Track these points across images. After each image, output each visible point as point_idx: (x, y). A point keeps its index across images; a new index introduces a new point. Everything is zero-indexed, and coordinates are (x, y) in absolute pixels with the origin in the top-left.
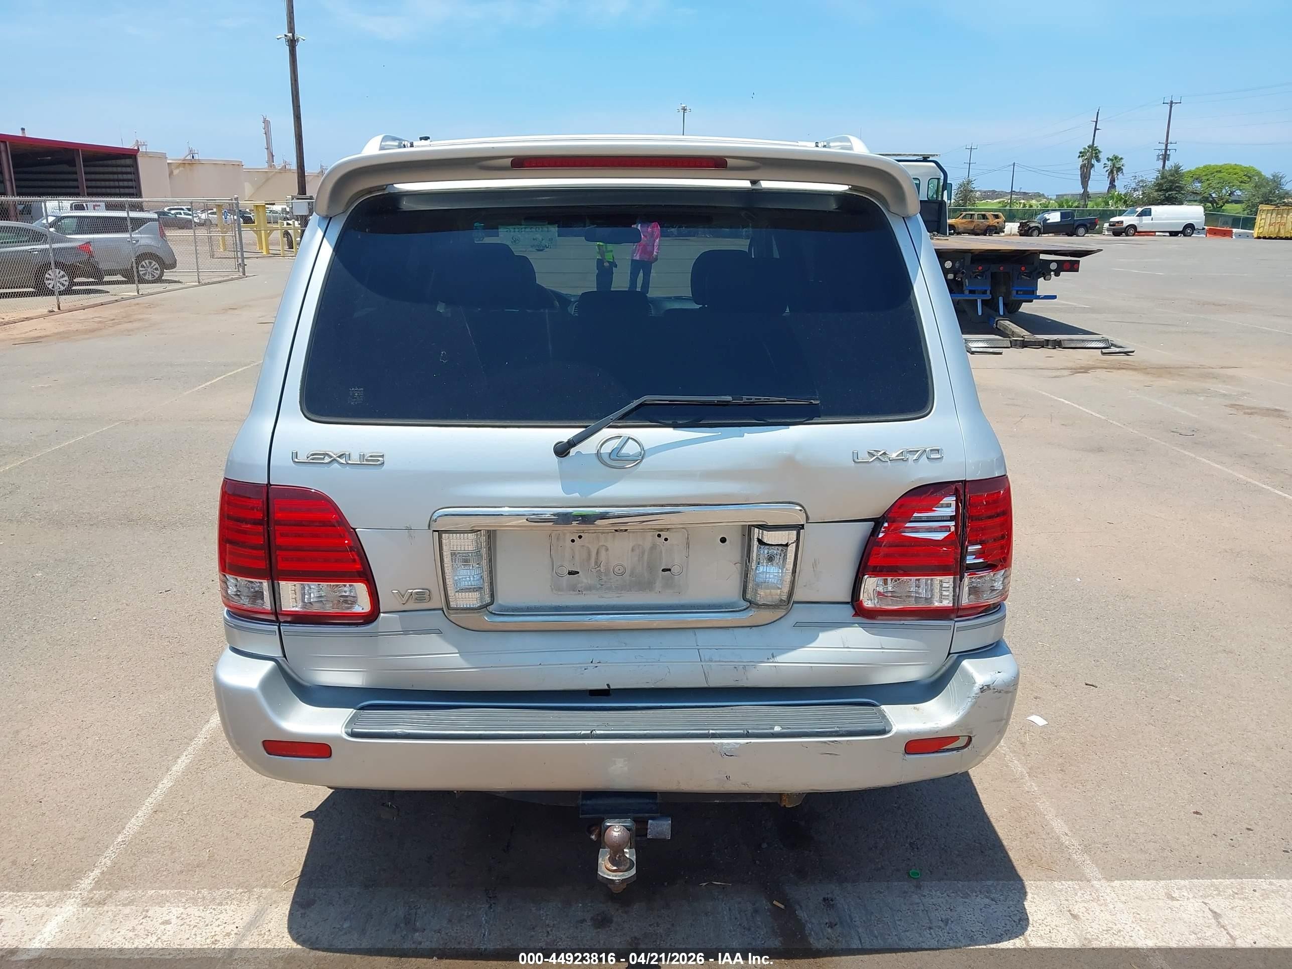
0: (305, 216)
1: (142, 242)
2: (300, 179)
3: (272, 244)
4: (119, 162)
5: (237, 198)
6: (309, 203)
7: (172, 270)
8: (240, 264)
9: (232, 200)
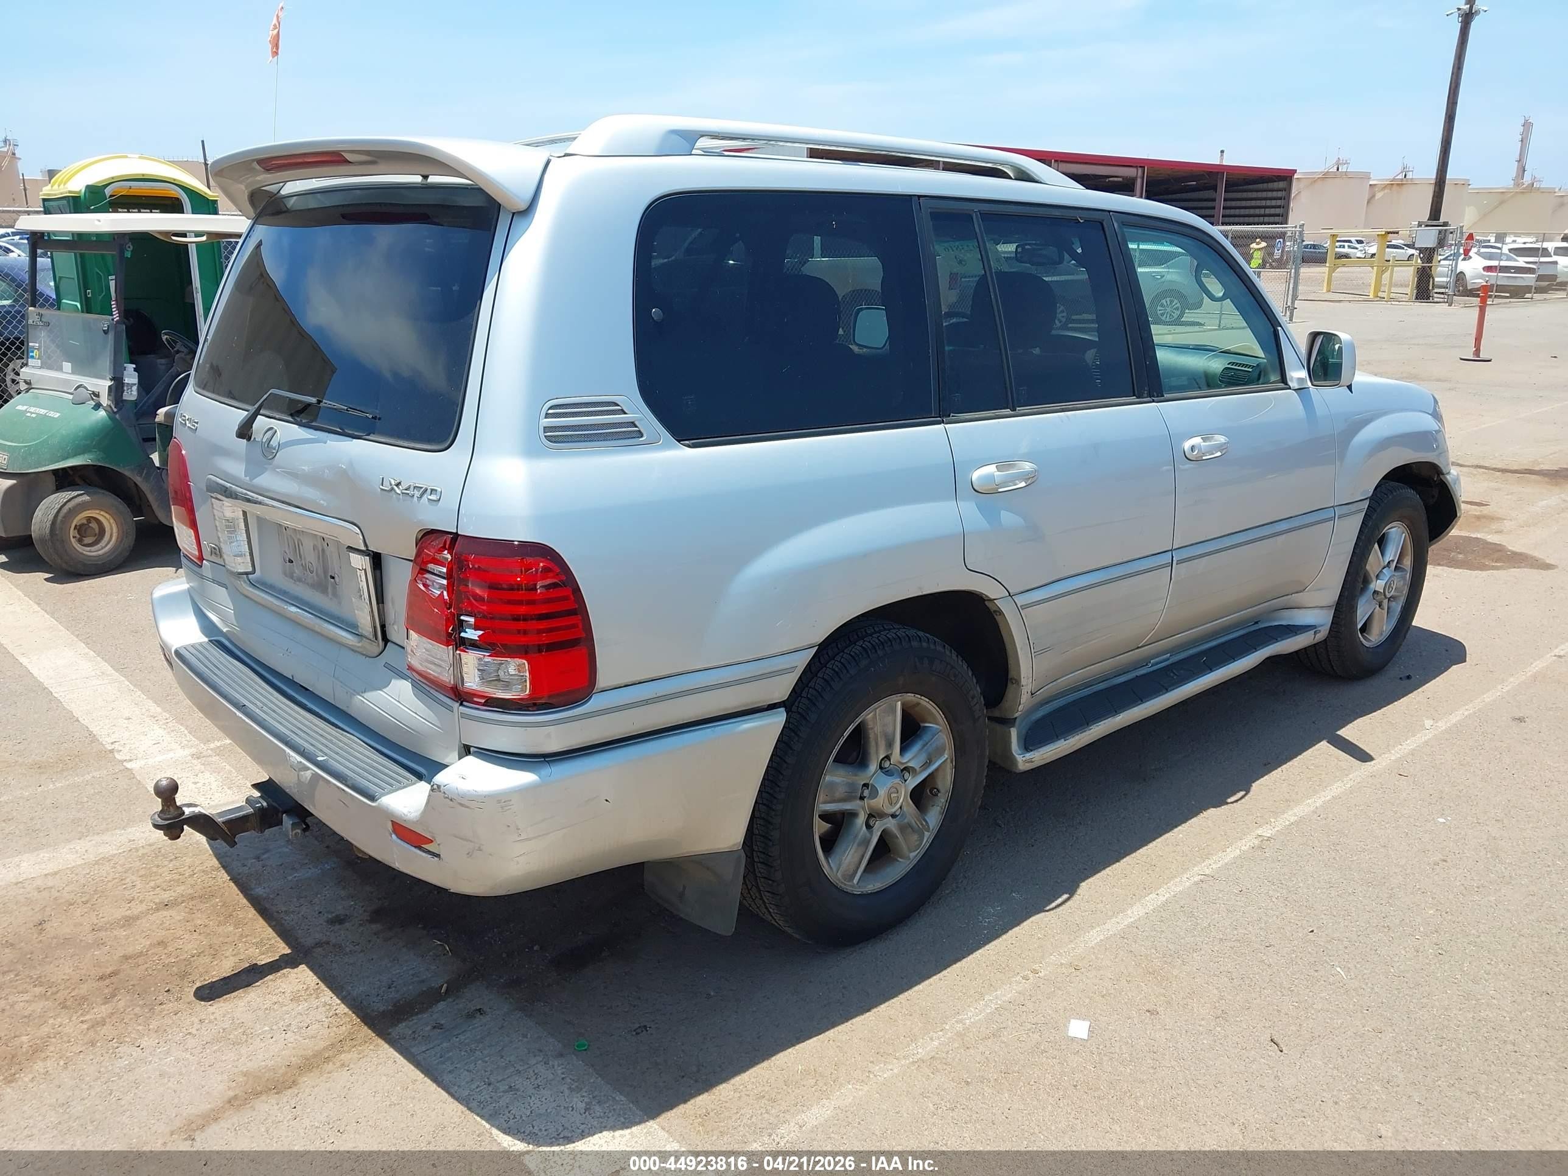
0: (1431, 248)
1: (1168, 277)
2: (1435, 199)
3: (1396, 286)
4: (1271, 185)
5: (1303, 225)
6: (1440, 232)
7: (1195, 311)
8: (1289, 307)
9: (1296, 227)
